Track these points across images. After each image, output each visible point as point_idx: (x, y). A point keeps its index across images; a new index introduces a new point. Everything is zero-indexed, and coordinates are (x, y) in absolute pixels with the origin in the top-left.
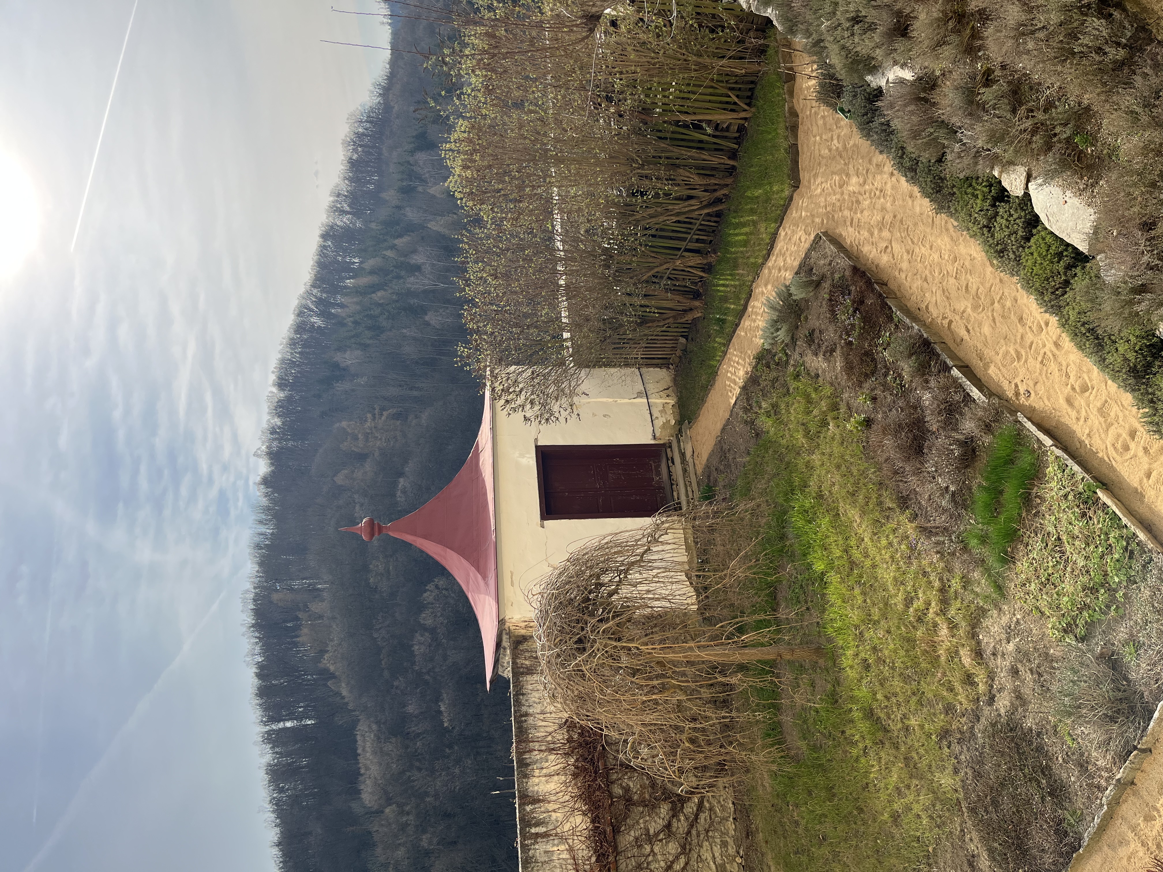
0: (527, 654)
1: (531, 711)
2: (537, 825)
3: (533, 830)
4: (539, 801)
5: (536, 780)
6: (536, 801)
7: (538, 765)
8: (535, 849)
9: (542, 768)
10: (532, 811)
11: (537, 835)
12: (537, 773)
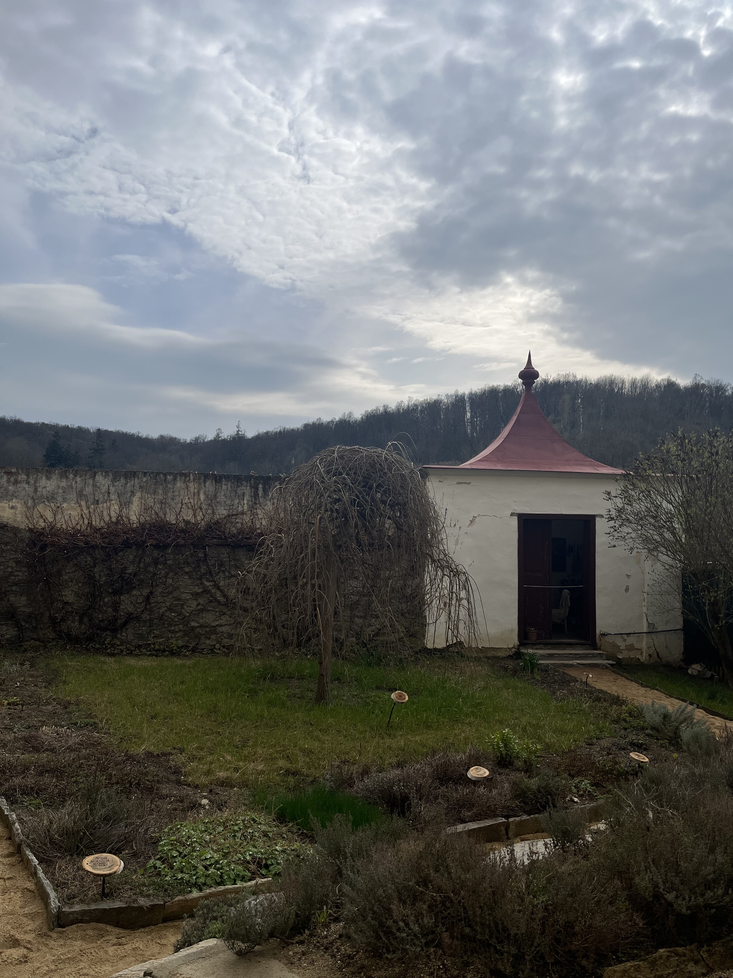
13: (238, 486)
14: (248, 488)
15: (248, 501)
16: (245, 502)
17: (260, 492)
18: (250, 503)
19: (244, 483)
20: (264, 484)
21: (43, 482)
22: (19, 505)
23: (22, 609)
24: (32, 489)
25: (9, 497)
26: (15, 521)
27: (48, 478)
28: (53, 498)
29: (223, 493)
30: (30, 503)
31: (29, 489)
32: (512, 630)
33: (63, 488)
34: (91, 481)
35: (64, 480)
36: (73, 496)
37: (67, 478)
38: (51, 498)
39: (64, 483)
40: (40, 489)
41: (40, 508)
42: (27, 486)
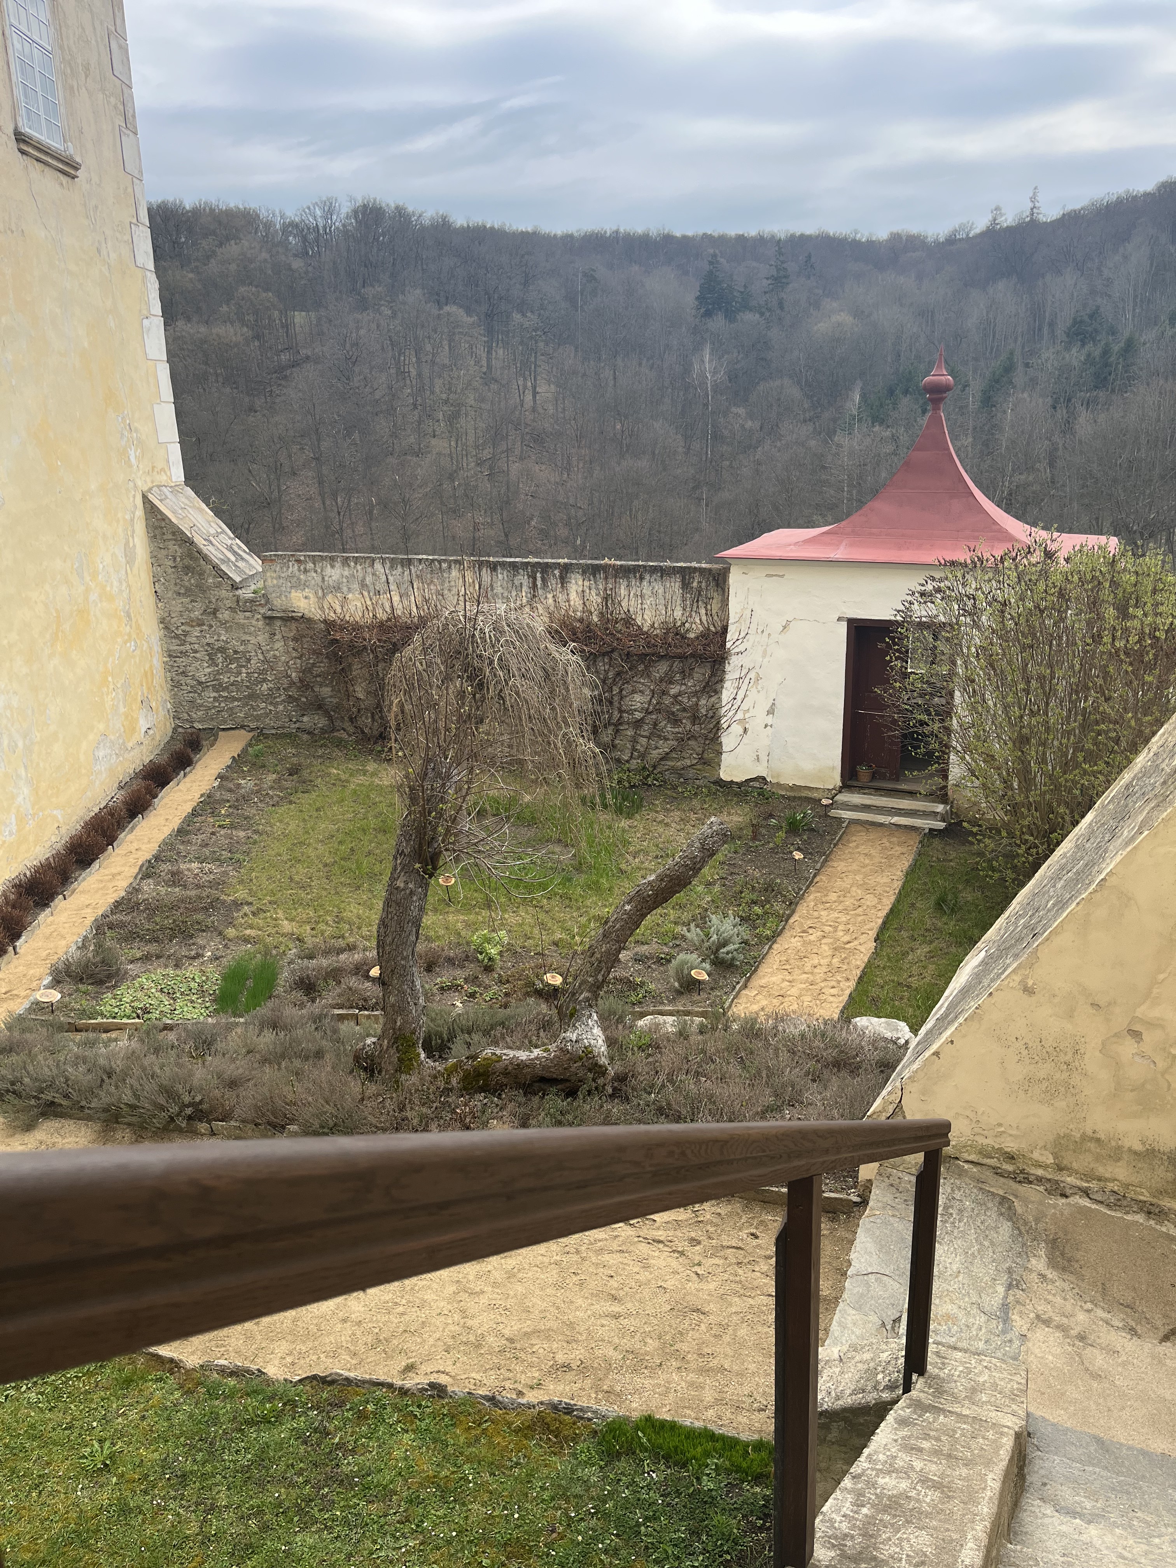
0: (704, 585)
1: (645, 583)
2: (543, 579)
3: (539, 575)
4: (562, 584)
5: (580, 583)
6: (563, 580)
7: (594, 586)
8: (524, 576)
9: (590, 589)
10: (554, 575)
11: (535, 579)
12: (587, 583)
13: (514, 575)
14: (526, 577)
15: (526, 593)
16: (524, 594)
17: (539, 582)
18: (529, 595)
19: (521, 571)
20: (542, 573)
21: (328, 571)
22: (311, 595)
23: (329, 699)
24: (320, 579)
25: (302, 587)
26: (310, 611)
27: (333, 567)
28: (339, 588)
29: (499, 584)
30: (320, 593)
31: (319, 579)
32: (833, 768)
33: (347, 577)
34: (370, 570)
35: (346, 569)
36: (356, 586)
37: (349, 566)
38: (337, 588)
39: (346, 573)
40: (326, 578)
41: (329, 598)
42: (315, 575)
